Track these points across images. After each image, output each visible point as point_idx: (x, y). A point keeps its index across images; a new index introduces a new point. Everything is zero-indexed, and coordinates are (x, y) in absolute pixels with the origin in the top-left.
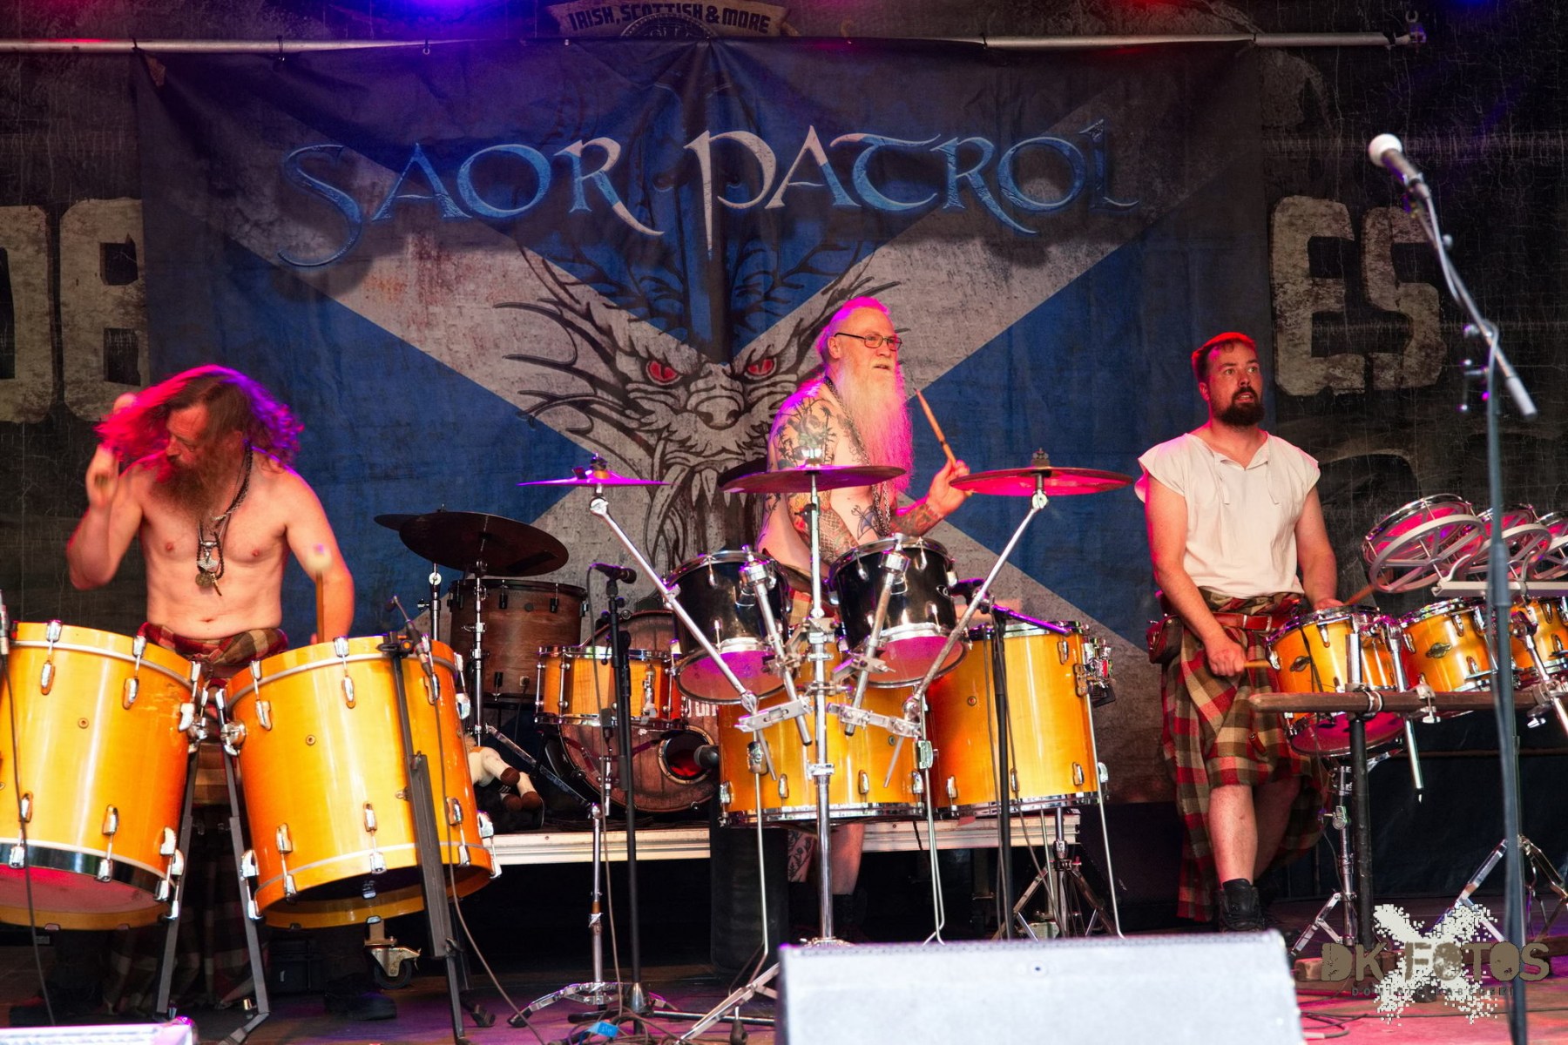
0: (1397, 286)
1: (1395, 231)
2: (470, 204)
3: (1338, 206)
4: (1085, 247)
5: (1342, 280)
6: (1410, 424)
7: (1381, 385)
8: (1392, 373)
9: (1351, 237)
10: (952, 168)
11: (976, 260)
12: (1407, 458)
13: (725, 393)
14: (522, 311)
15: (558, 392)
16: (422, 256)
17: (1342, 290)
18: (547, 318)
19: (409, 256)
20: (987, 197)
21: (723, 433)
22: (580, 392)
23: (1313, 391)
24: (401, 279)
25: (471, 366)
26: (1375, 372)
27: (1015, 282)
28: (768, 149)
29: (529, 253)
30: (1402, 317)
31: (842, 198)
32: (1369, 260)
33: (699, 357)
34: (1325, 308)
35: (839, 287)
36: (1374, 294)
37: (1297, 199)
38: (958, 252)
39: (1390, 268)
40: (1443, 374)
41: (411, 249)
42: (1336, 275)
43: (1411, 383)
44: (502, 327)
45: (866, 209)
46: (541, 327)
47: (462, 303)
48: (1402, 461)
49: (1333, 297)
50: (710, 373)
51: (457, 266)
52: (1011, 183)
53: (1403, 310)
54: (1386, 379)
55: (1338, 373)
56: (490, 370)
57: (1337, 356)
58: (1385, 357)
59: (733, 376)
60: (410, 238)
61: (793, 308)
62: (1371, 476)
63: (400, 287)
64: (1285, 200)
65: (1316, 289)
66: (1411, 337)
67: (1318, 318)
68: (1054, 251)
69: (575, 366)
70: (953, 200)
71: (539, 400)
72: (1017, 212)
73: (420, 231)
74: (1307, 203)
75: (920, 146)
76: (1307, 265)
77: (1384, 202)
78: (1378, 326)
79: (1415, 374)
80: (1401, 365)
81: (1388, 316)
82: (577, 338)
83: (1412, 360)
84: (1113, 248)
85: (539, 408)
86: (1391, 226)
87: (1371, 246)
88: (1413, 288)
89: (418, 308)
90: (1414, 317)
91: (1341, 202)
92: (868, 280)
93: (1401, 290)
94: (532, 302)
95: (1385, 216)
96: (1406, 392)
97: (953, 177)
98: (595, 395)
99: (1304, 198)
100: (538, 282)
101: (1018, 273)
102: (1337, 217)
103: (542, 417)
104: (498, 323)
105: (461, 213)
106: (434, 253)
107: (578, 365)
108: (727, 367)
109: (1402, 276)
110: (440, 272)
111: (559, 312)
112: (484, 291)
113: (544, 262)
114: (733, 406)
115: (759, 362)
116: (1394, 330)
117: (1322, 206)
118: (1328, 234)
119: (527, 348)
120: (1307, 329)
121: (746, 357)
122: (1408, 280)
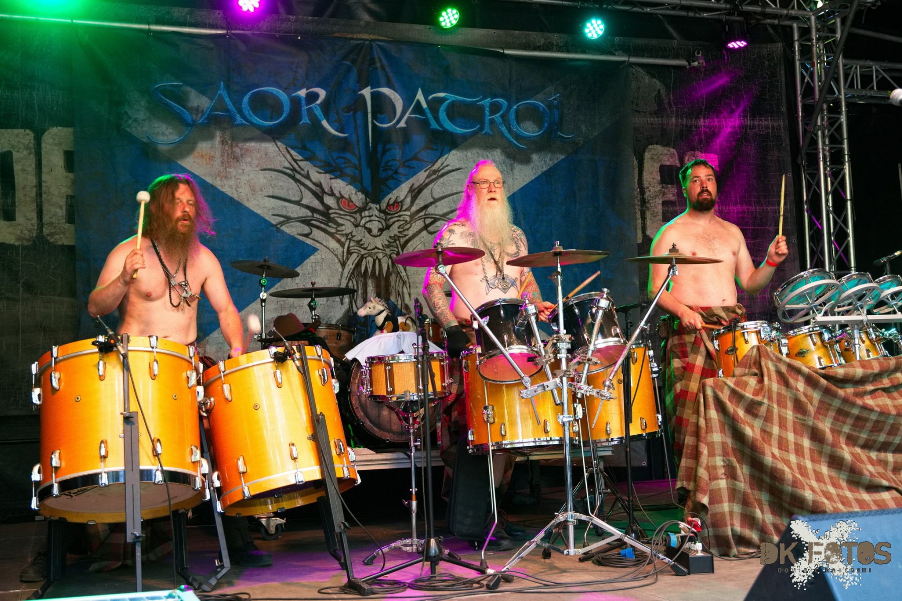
2: (248, 117)
3: (673, 150)
4: (549, 156)
10: (487, 113)
11: (497, 160)
13: (377, 219)
14: (275, 173)
15: (292, 216)
16: (223, 142)
18: (287, 177)
19: (217, 143)
20: (504, 129)
21: (377, 239)
22: (305, 215)
24: (212, 154)
25: (248, 200)
27: (516, 171)
28: (399, 97)
29: (279, 144)
31: (434, 125)
33: (366, 200)
35: (433, 168)
37: (655, 146)
38: (489, 155)
41: (218, 139)
44: (265, 181)
45: (445, 132)
46: (284, 181)
47: (245, 167)
50: (371, 208)
51: (241, 149)
52: (515, 122)
56: (257, 202)
59: (380, 211)
60: (218, 134)
61: (408, 179)
63: (212, 158)
64: (650, 147)
68: (535, 157)
69: (302, 202)
70: (487, 129)
71: (282, 219)
72: (518, 137)
73: (223, 130)
74: (659, 149)
75: (472, 102)
82: (302, 188)
84: (562, 157)
85: (282, 223)
89: (222, 169)
91: (674, 148)
92: (447, 166)
94: (280, 169)
97: (488, 118)
98: (313, 216)
99: (658, 146)
100: (283, 159)
101: (518, 167)
103: (284, 228)
104: (262, 179)
105: (244, 122)
106: (229, 142)
107: (303, 202)
108: (378, 206)
110: (233, 152)
111: (293, 174)
112: (256, 162)
113: (286, 148)
114: (380, 226)
115: (393, 204)
117: (665, 150)
118: (668, 163)
119: (277, 193)
121: (387, 202)
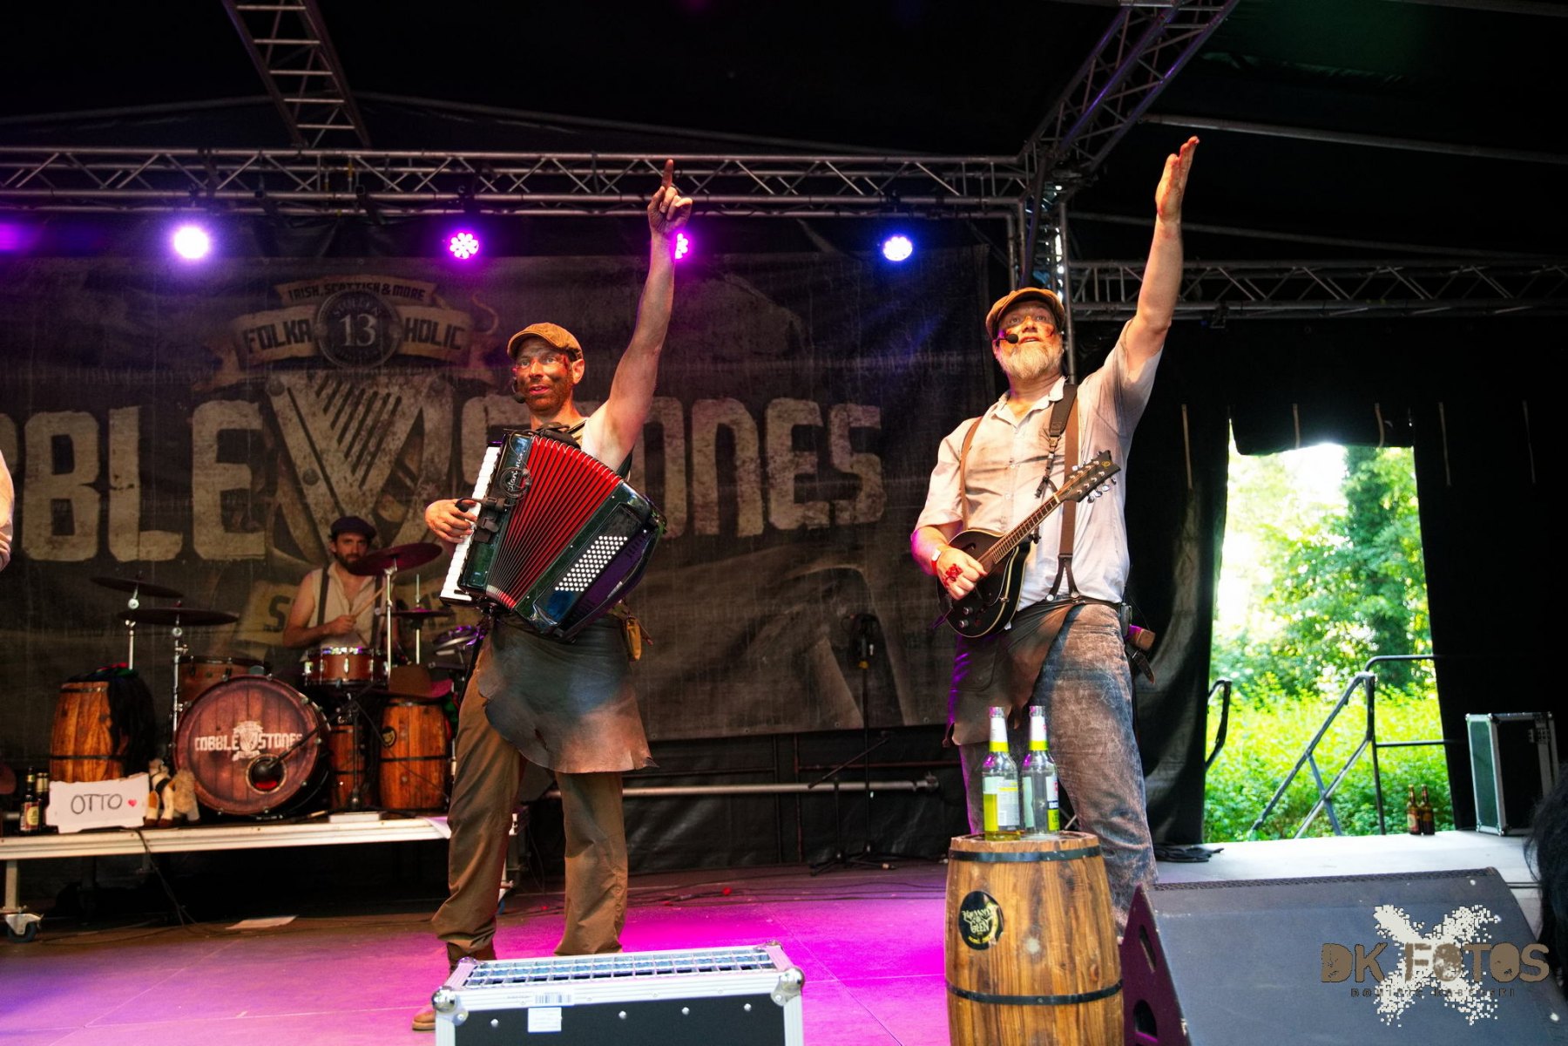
0: (852, 455)
1: (851, 419)
3: (813, 404)
5: (815, 453)
6: (862, 548)
7: (840, 522)
8: (848, 513)
9: (820, 424)
12: (860, 570)
17: (814, 459)
23: (794, 526)
26: (837, 513)
30: (855, 477)
32: (833, 438)
34: (803, 472)
36: (836, 461)
37: (783, 400)
39: (847, 444)
40: (884, 516)
42: (810, 449)
43: (862, 520)
48: (856, 572)
49: (808, 463)
53: (856, 470)
54: (845, 517)
55: (811, 514)
57: (810, 503)
58: (843, 503)
62: (834, 583)
64: (775, 401)
65: (796, 459)
66: (861, 490)
67: (798, 478)
74: (790, 403)
76: (789, 443)
77: (843, 400)
78: (839, 483)
79: (865, 514)
80: (854, 508)
81: (845, 476)
83: (862, 503)
86: (849, 416)
87: (835, 430)
88: (862, 457)
90: (864, 476)
91: (814, 400)
93: (854, 458)
95: (845, 410)
96: (860, 526)
99: (788, 400)
102: (812, 411)
109: (855, 449)
116: (849, 487)
117: (801, 405)
118: (805, 422)
120: (790, 486)
122: (860, 452)
